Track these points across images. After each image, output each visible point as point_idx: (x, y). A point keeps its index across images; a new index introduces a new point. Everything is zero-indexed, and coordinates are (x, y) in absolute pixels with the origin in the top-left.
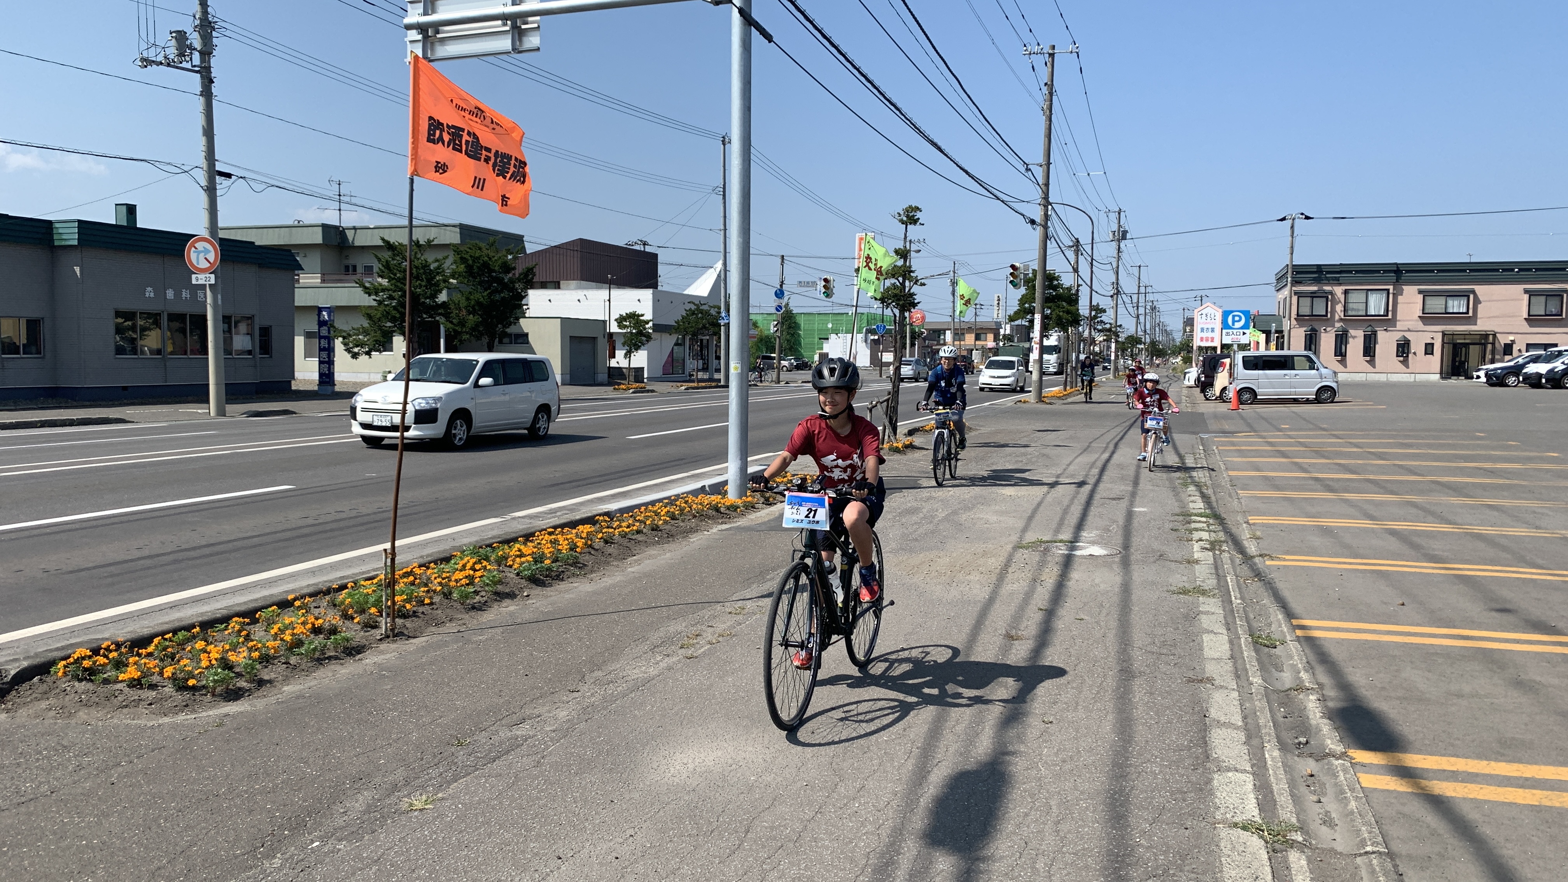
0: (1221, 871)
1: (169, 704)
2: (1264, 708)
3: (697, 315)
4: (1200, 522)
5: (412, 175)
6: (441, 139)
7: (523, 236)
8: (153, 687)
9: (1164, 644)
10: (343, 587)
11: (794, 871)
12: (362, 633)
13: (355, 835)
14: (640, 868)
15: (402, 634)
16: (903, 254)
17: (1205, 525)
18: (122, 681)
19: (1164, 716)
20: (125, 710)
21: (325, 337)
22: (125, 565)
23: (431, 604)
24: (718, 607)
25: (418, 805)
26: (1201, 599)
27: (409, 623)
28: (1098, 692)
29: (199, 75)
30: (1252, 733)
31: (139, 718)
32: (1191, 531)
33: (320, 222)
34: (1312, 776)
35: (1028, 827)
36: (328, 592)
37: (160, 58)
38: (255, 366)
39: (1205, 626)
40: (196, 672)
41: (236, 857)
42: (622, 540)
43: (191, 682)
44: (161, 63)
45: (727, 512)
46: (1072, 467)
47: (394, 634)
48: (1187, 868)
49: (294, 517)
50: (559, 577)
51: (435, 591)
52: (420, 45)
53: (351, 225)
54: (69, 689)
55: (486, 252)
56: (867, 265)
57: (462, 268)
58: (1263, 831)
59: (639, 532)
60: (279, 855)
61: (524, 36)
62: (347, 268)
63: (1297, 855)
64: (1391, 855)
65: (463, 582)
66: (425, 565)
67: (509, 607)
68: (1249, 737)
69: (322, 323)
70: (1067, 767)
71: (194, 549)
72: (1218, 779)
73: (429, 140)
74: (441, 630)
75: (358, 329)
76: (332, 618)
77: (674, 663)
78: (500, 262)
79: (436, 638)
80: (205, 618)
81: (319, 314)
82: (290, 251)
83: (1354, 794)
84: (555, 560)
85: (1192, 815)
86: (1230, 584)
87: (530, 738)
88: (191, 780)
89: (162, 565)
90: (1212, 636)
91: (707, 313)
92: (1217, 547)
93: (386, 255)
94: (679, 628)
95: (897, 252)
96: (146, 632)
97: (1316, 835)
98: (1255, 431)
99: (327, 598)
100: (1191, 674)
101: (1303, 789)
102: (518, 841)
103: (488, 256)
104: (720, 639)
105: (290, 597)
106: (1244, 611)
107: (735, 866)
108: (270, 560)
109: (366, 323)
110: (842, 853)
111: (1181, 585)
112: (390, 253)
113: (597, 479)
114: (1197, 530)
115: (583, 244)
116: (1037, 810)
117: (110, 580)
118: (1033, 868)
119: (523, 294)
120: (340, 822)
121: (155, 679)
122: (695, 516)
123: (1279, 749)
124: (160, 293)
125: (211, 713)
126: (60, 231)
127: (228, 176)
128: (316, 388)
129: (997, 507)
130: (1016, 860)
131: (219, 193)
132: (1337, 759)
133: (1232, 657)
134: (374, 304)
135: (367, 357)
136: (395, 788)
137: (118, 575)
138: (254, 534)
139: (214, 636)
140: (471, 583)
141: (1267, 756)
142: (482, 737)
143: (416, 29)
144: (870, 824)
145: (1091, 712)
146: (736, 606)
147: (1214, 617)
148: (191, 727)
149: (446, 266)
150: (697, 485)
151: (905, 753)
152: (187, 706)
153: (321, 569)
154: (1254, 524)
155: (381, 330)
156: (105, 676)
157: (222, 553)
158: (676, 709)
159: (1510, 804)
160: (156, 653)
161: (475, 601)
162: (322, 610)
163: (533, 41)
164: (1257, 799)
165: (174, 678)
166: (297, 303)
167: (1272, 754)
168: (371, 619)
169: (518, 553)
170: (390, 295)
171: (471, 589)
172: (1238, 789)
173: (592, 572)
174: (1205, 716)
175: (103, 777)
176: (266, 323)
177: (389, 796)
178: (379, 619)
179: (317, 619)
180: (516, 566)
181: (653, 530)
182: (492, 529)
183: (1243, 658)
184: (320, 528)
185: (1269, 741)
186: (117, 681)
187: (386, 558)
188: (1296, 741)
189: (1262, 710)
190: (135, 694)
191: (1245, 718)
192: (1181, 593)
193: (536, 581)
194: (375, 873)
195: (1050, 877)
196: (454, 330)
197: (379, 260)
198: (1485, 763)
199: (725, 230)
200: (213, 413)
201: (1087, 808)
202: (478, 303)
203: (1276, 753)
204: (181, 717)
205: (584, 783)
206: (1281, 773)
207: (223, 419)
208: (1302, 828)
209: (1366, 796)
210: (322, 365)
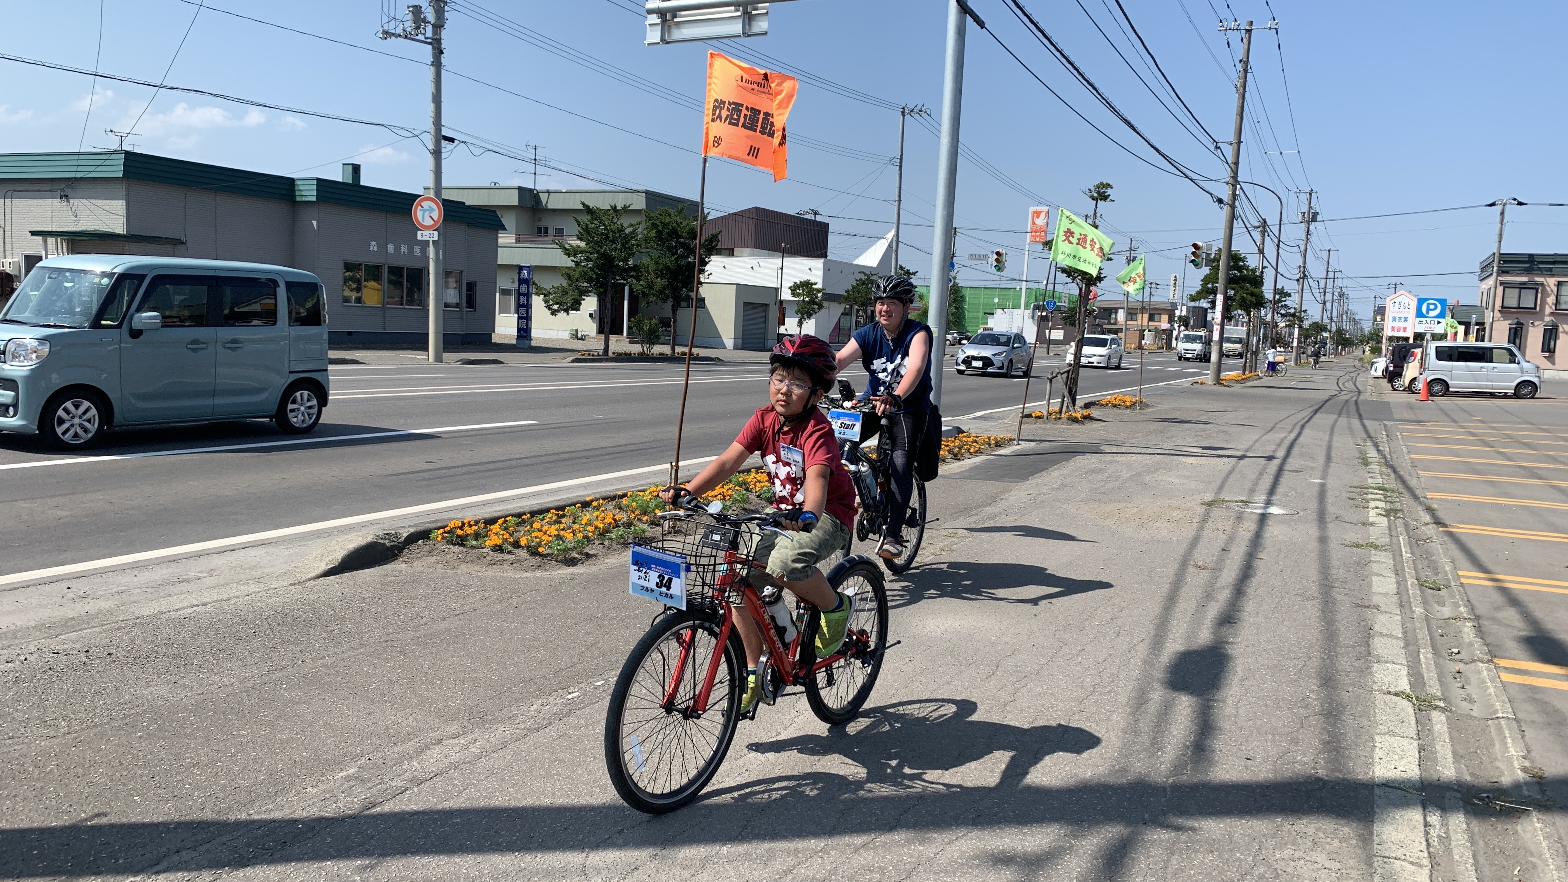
0: (1375, 716)
1: (526, 564)
2: (1423, 628)
4: (1377, 494)
9: (1335, 580)
10: (623, 496)
12: (649, 529)
17: (1382, 496)
18: (487, 547)
19: (1333, 626)
20: (496, 566)
21: (524, 294)
26: (1373, 552)
29: (430, 46)
30: (1410, 643)
32: (1367, 501)
33: (515, 185)
34: (1459, 672)
36: (613, 498)
37: (399, 31)
38: (463, 319)
39: (1375, 571)
40: (543, 543)
43: (540, 550)
44: (400, 36)
46: (1259, 444)
48: (1347, 713)
52: (660, 28)
54: (447, 550)
57: (653, 233)
58: (1411, 697)
61: (753, 21)
62: (539, 230)
63: (1439, 714)
64: (1518, 719)
65: (719, 498)
68: (1407, 644)
69: (522, 281)
70: (1250, 650)
71: (479, 464)
72: (1376, 667)
75: (558, 288)
78: (687, 229)
81: (519, 273)
82: (495, 212)
83: (1494, 685)
85: (1354, 686)
86: (1402, 542)
90: (1381, 578)
92: (1392, 514)
93: (585, 219)
97: (1457, 705)
99: (614, 503)
100: (1359, 602)
101: (1450, 679)
103: (676, 222)
105: (588, 499)
106: (1414, 563)
109: (565, 283)
111: (1355, 540)
112: (589, 217)
114: (1374, 500)
115: (759, 213)
117: (425, 483)
119: (707, 260)
123: (1433, 654)
124: (382, 247)
125: (557, 573)
126: (302, 188)
127: (452, 140)
128: (514, 342)
129: (1179, 471)
131: (443, 156)
132: (1484, 664)
133: (1398, 593)
134: (573, 265)
135: (565, 314)
139: (541, 521)
141: (1421, 656)
143: (656, 13)
147: (1384, 565)
148: (549, 581)
149: (640, 230)
152: (540, 566)
154: (1431, 499)
155: (578, 289)
156: (473, 542)
157: (503, 469)
162: (615, 510)
163: (761, 25)
164: (1410, 680)
165: (527, 546)
166: (499, 262)
167: (1426, 656)
168: (655, 518)
169: (755, 480)
170: (587, 257)
172: (1394, 674)
174: (1370, 629)
175: (504, 602)
176: (472, 279)
183: (1408, 594)
185: (1425, 648)
186: (482, 547)
188: (1449, 651)
189: (1421, 629)
190: (499, 556)
191: (1405, 633)
192: (1354, 546)
196: (643, 293)
197: (579, 225)
199: (900, 201)
200: (431, 359)
202: (667, 268)
203: (1430, 656)
204: (538, 574)
206: (1433, 667)
207: (440, 365)
208: (1444, 700)
209: (1504, 686)
210: (521, 321)
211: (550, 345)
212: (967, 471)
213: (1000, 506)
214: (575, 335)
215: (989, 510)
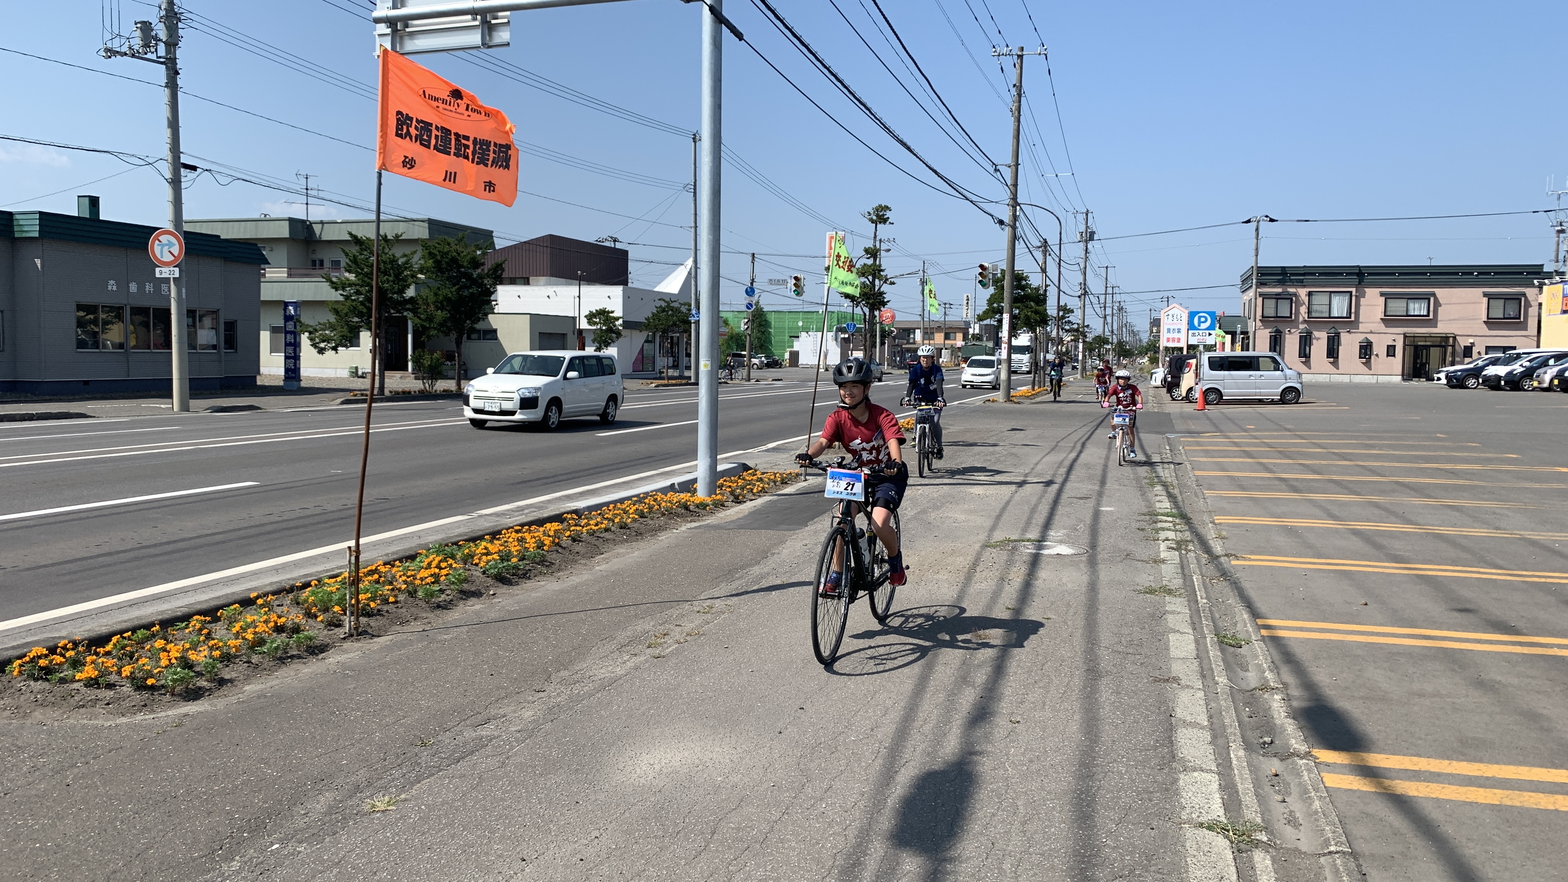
0: (1187, 872)
1: (127, 704)
2: (1230, 707)
3: (667, 312)
4: (1166, 521)
5: (380, 169)
6: (408, 133)
7: (492, 232)
8: (110, 686)
9: (1131, 643)
10: (307, 585)
11: (761, 872)
12: (326, 632)
13: (316, 837)
14: (605, 869)
15: (365, 633)
16: (873, 253)
17: (1171, 525)
18: (79, 681)
19: (1130, 716)
20: (82, 710)
21: (291, 332)
22: (84, 562)
23: (396, 602)
24: (687, 606)
25: (381, 806)
26: (1167, 598)
27: (373, 622)
28: (1065, 692)
29: (164, 66)
30: (1218, 735)
31: (96, 718)
32: (1157, 531)
33: (286, 216)
34: (1277, 775)
35: (995, 827)
36: (291, 589)
37: (125, 49)
38: (220, 361)
39: (1171, 626)
40: (156, 671)
41: (194, 860)
42: (589, 538)
43: (150, 682)
44: (126, 54)
45: (696, 510)
46: (1039, 467)
47: (358, 633)
48: (1153, 868)
49: (258, 514)
50: (526, 576)
51: (399, 590)
52: (389, 38)
53: (318, 219)
54: (24, 688)
55: (455, 247)
56: (838, 264)
57: (431, 263)
58: (1228, 831)
59: (607, 530)
60: (237, 858)
61: (495, 31)
62: (314, 263)
63: (1262, 855)
64: (1354, 855)
65: (429, 580)
66: (390, 563)
67: (474, 606)
68: (1214, 737)
69: (288, 318)
70: (1034, 767)
71: (155, 546)
72: (1184, 779)
73: (397, 135)
74: (406, 628)
75: (325, 324)
76: (295, 616)
77: (641, 662)
78: (468, 258)
79: (399, 637)
80: (166, 616)
81: (285, 309)
82: (256, 245)
83: (1318, 794)
84: (522, 559)
85: (1158, 815)
86: (1196, 583)
87: (494, 738)
88: (149, 781)
89: (121, 563)
90: (1178, 635)
91: (677, 310)
92: (1183, 547)
93: (354, 250)
94: (647, 627)
95: (867, 251)
96: (104, 630)
97: (1280, 834)
98: (1221, 431)
99: (291, 596)
100: (1157, 674)
101: (1268, 788)
102: (482, 842)
103: (456, 251)
104: (688, 638)
105: (253, 595)
106: (1210, 610)
107: (702, 867)
108: (233, 557)
109: (332, 318)
110: (808, 854)
111: (1147, 584)
112: (357, 248)
113: (565, 477)
114: (1163, 529)
115: (553, 240)
116: (1003, 810)
117: (68, 577)
118: (1000, 869)
119: (492, 290)
120: (301, 823)
121: (113, 678)
122: (663, 515)
123: (1244, 749)
124: (123, 286)
125: (170, 713)
126: (21, 222)
127: (194, 168)
128: (282, 383)
129: (966, 506)
130: (983, 861)
131: (183, 185)
132: (1302, 758)
133: (1198, 657)
134: (341, 299)
135: (334, 352)
136: (357, 789)
137: (76, 572)
138: (217, 531)
139: (174, 635)
140: (437, 582)
141: (1232, 756)
142: (446, 738)
143: (385, 22)
144: (837, 824)
145: (1058, 711)
146: (704, 605)
147: (1180, 616)
148: (148, 729)
149: (414, 261)
150: (666, 483)
151: (872, 753)
152: (145, 705)
153: (284, 567)
154: (1220, 524)
155: (348, 325)
156: (62, 675)
157: (183, 550)
158: (643, 709)
159: (1471, 804)
160: (114, 653)
161: (440, 599)
162: (285, 609)
163: (503, 36)
164: (1223, 799)
165: (132, 678)
166: (262, 299)
167: (1237, 753)
168: (334, 617)
169: (484, 551)
170: (358, 290)
171: (436, 588)
172: (1204, 789)
173: (559, 570)
174: (1171, 716)
175: (57, 776)
176: (231, 317)
177: (351, 797)
178: (342, 618)
179: (279, 617)
180: (482, 564)
181: (621, 528)
182: (459, 527)
183: (1209, 657)
184: (284, 525)
185: (1235, 741)
186: (73, 680)
187: (350, 555)
188: (1261, 741)
189: (1227, 709)
190: (92, 693)
191: (1210, 717)
192: (1147, 593)
193: (502, 579)
194: (336, 876)
195: (1016, 878)
196: (422, 326)
197: (347, 255)
198: (1447, 762)
199: (696, 227)
200: (176, 408)
201: (1053, 808)
202: (447, 299)
203: (1241, 753)
204: (139, 717)
205: (549, 784)
206: (1246, 772)
207: (186, 414)
208: (1267, 828)
209: (1330, 796)
210: (289, 361)
211: (325, 386)
212: (745, 517)
213: (771, 562)
214: (355, 373)
215: (756, 570)
